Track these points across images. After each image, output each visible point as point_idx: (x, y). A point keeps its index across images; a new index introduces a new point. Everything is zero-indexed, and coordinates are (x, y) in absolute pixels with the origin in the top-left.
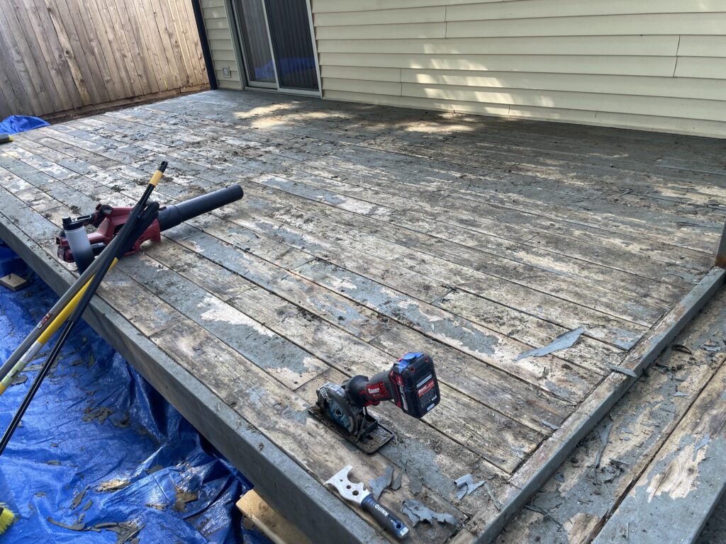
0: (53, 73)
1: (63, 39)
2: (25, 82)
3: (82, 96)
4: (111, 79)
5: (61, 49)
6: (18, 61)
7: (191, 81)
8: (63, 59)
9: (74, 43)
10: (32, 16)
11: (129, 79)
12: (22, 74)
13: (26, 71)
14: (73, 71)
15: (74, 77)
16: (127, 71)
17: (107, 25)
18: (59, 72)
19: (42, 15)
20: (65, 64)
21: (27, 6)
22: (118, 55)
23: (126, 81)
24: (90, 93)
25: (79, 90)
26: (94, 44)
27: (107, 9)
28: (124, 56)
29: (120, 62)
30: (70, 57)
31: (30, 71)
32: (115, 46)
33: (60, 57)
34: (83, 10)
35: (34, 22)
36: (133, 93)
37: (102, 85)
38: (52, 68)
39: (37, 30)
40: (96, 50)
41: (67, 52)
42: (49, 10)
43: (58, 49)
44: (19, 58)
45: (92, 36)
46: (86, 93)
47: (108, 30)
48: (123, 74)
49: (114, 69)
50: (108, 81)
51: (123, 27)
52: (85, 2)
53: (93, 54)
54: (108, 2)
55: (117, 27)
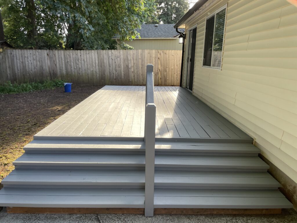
1: (159, 66)
3: (159, 82)
5: (158, 69)
9: (162, 68)
10: (154, 59)
14: (159, 75)
15: (159, 77)
16: (174, 78)
17: (173, 64)
18: (156, 75)
19: (156, 59)
20: (158, 73)
21: (153, 57)
22: (173, 73)
23: (173, 81)
24: (162, 82)
25: (159, 80)
26: (167, 69)
27: (174, 60)
28: (175, 74)
29: (173, 75)
32: (173, 70)
33: (157, 71)
34: (167, 59)
35: (154, 61)
36: (174, 84)
37: (165, 80)
39: (154, 63)
41: (159, 70)
42: (159, 58)
45: (167, 67)
47: (173, 66)
49: (171, 77)
50: (168, 80)
51: (177, 65)
52: (169, 57)
53: (166, 71)
54: (175, 58)
55: (175, 65)
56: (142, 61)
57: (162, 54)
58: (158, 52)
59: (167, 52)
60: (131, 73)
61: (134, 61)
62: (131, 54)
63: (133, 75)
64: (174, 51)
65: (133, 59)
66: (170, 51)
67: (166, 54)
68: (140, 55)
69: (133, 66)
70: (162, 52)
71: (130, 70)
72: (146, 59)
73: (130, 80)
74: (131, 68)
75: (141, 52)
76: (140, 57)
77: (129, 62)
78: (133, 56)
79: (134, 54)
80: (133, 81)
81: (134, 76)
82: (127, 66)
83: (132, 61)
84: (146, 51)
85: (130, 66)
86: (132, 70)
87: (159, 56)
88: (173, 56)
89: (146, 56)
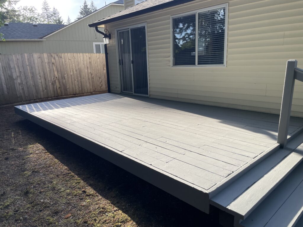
0: (50, 84)
1: (56, 73)
2: (40, 86)
3: (58, 93)
4: (69, 88)
5: (54, 76)
6: (39, 79)
8: (55, 80)
9: (59, 75)
10: (47, 64)
11: (75, 88)
12: (40, 83)
13: (41, 82)
14: (57, 84)
15: (57, 86)
16: (75, 85)
17: (71, 70)
18: (53, 84)
19: (50, 65)
20: (55, 81)
21: (46, 61)
22: (73, 80)
23: (74, 88)
25: (58, 90)
26: (65, 75)
27: (72, 64)
28: (75, 80)
29: (73, 82)
30: (57, 79)
31: (43, 83)
32: (73, 77)
34: (64, 64)
35: (47, 67)
36: (76, 93)
37: (66, 89)
38: (50, 82)
39: (48, 69)
40: (66, 78)
41: (56, 78)
42: (53, 63)
44: (40, 78)
45: (66, 73)
46: (60, 91)
47: (71, 71)
48: (74, 86)
49: (71, 84)
50: (68, 88)
51: (76, 71)
52: (65, 61)
53: (65, 79)
54: (73, 62)
55: (74, 70)
56: (32, 68)
57: (57, 58)
58: (51, 56)
59: (63, 55)
60: (18, 86)
61: (19, 69)
62: (14, 60)
63: (21, 88)
64: (70, 54)
65: (18, 67)
66: (66, 54)
67: (61, 57)
68: (27, 60)
69: (20, 76)
70: (56, 56)
71: (15, 81)
72: (36, 65)
73: (18, 96)
74: (16, 79)
75: (27, 56)
76: (27, 64)
77: (13, 70)
78: (18, 62)
79: (18, 59)
80: (22, 95)
81: (23, 89)
82: (11, 77)
83: (17, 69)
84: (36, 56)
85: (14, 77)
86: (19, 81)
87: (53, 60)
88: (70, 59)
89: (36, 61)
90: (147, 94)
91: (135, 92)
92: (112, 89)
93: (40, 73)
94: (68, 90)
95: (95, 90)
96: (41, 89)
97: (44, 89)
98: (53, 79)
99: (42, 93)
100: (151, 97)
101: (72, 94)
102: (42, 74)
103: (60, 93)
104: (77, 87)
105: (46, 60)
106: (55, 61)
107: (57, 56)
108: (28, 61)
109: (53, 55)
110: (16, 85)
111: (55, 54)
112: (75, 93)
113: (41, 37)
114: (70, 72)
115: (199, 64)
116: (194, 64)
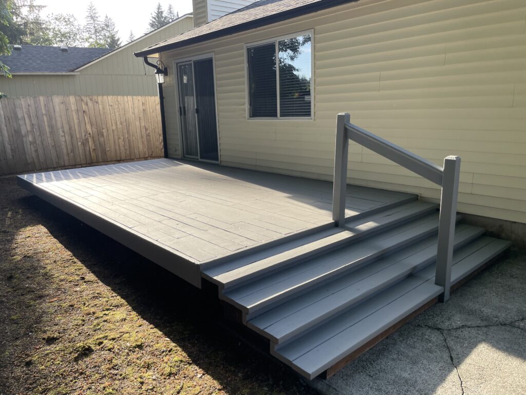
0: (80, 143)
1: (88, 127)
2: (64, 147)
3: (92, 158)
4: (110, 150)
5: (86, 132)
6: (62, 136)
7: (153, 155)
8: (86, 137)
9: (95, 130)
10: (74, 113)
11: (120, 150)
12: (63, 143)
13: (66, 141)
14: (90, 143)
15: (90, 146)
16: (119, 146)
17: (113, 122)
18: (83, 144)
19: (80, 114)
20: (87, 140)
21: (73, 109)
22: (116, 137)
23: (118, 152)
24: (97, 156)
25: (92, 154)
26: (104, 131)
27: (115, 113)
28: (119, 138)
29: (117, 142)
30: (90, 137)
31: (67, 141)
32: (115, 133)
33: (85, 136)
34: (102, 113)
35: (75, 117)
36: (121, 158)
37: (104, 152)
38: (80, 141)
39: (76, 121)
40: (105, 134)
41: (89, 134)
42: (84, 112)
43: (85, 131)
44: (63, 134)
45: (104, 127)
46: (95, 156)
47: (114, 124)
48: (117, 147)
49: (113, 145)
50: (108, 151)
51: (121, 123)
52: (104, 109)
53: (103, 136)
54: (116, 110)
55: (118, 123)
56: (50, 119)
57: (90, 104)
58: (82, 100)
59: (100, 98)
60: (29, 146)
61: (31, 121)
62: (23, 106)
63: (33, 149)
64: (111, 97)
65: (29, 117)
66: (105, 97)
67: (97, 103)
68: (43, 107)
69: (32, 131)
70: (89, 101)
71: (24, 139)
72: (57, 115)
73: (29, 161)
74: (27, 135)
75: (44, 101)
76: (44, 112)
77: (21, 122)
78: (29, 109)
79: (29, 105)
80: (36, 160)
81: (36, 151)
82: (17, 132)
83: (27, 121)
84: (57, 100)
85: (23, 132)
86: (30, 138)
87: (84, 107)
88: (111, 106)
89: (57, 108)
90: (217, 159)
91: (201, 157)
92: (170, 152)
93: (63, 127)
94: (108, 153)
95: (152, 155)
96: (65, 151)
97: (70, 152)
98: (83, 136)
99: (66, 158)
100: (223, 164)
101: (115, 159)
102: (66, 128)
103: (96, 159)
104: (122, 148)
105: (73, 107)
106: (87, 109)
107: (91, 100)
108: (45, 108)
109: (84, 98)
110: (25, 145)
111: (87, 98)
112: (119, 159)
113: (72, 68)
114: (112, 125)
115: (281, 116)
116: (275, 115)
